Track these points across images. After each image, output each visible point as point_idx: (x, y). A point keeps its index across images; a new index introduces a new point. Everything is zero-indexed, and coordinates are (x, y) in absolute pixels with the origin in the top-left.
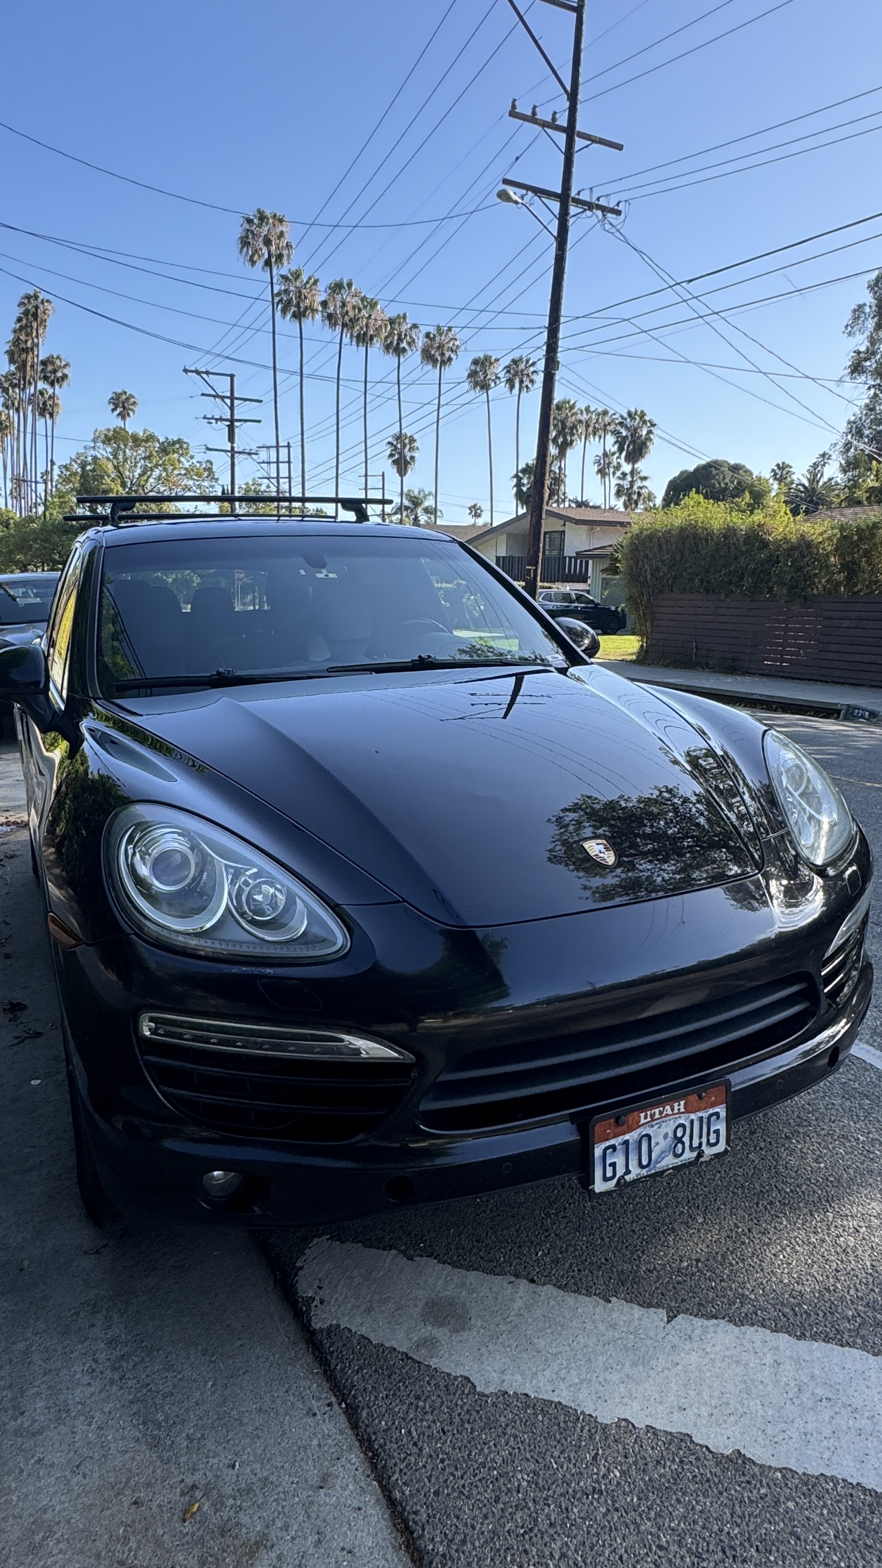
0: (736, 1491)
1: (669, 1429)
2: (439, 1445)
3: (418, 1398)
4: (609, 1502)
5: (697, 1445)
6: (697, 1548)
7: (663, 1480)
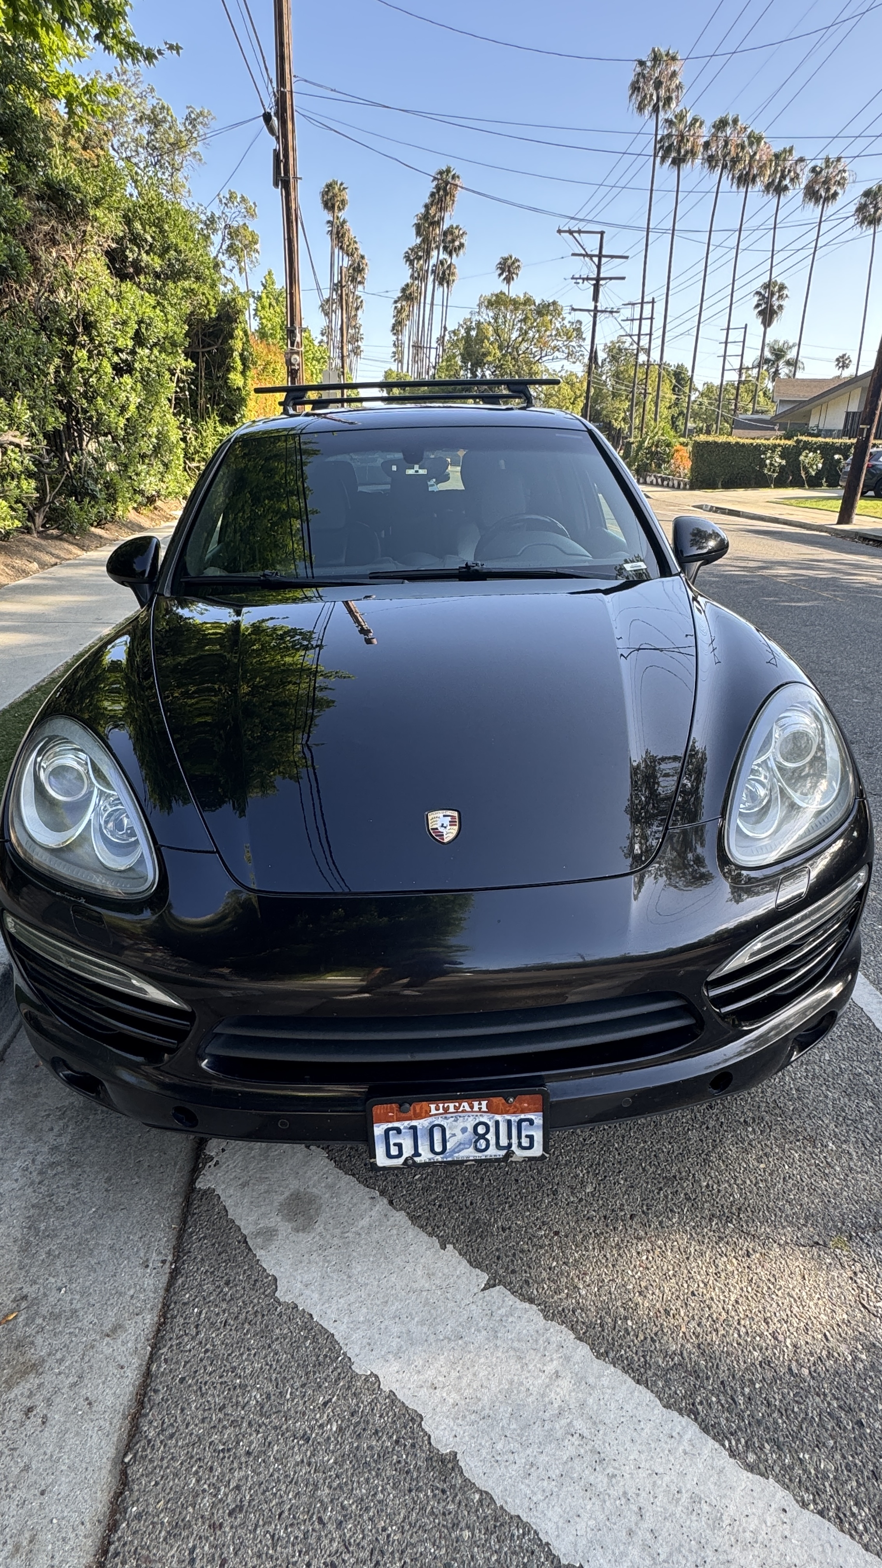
0: (426, 1495)
1: (407, 1403)
2: (214, 1335)
3: (227, 1283)
4: (309, 1453)
5: (423, 1430)
6: (351, 1537)
7: (369, 1452)
